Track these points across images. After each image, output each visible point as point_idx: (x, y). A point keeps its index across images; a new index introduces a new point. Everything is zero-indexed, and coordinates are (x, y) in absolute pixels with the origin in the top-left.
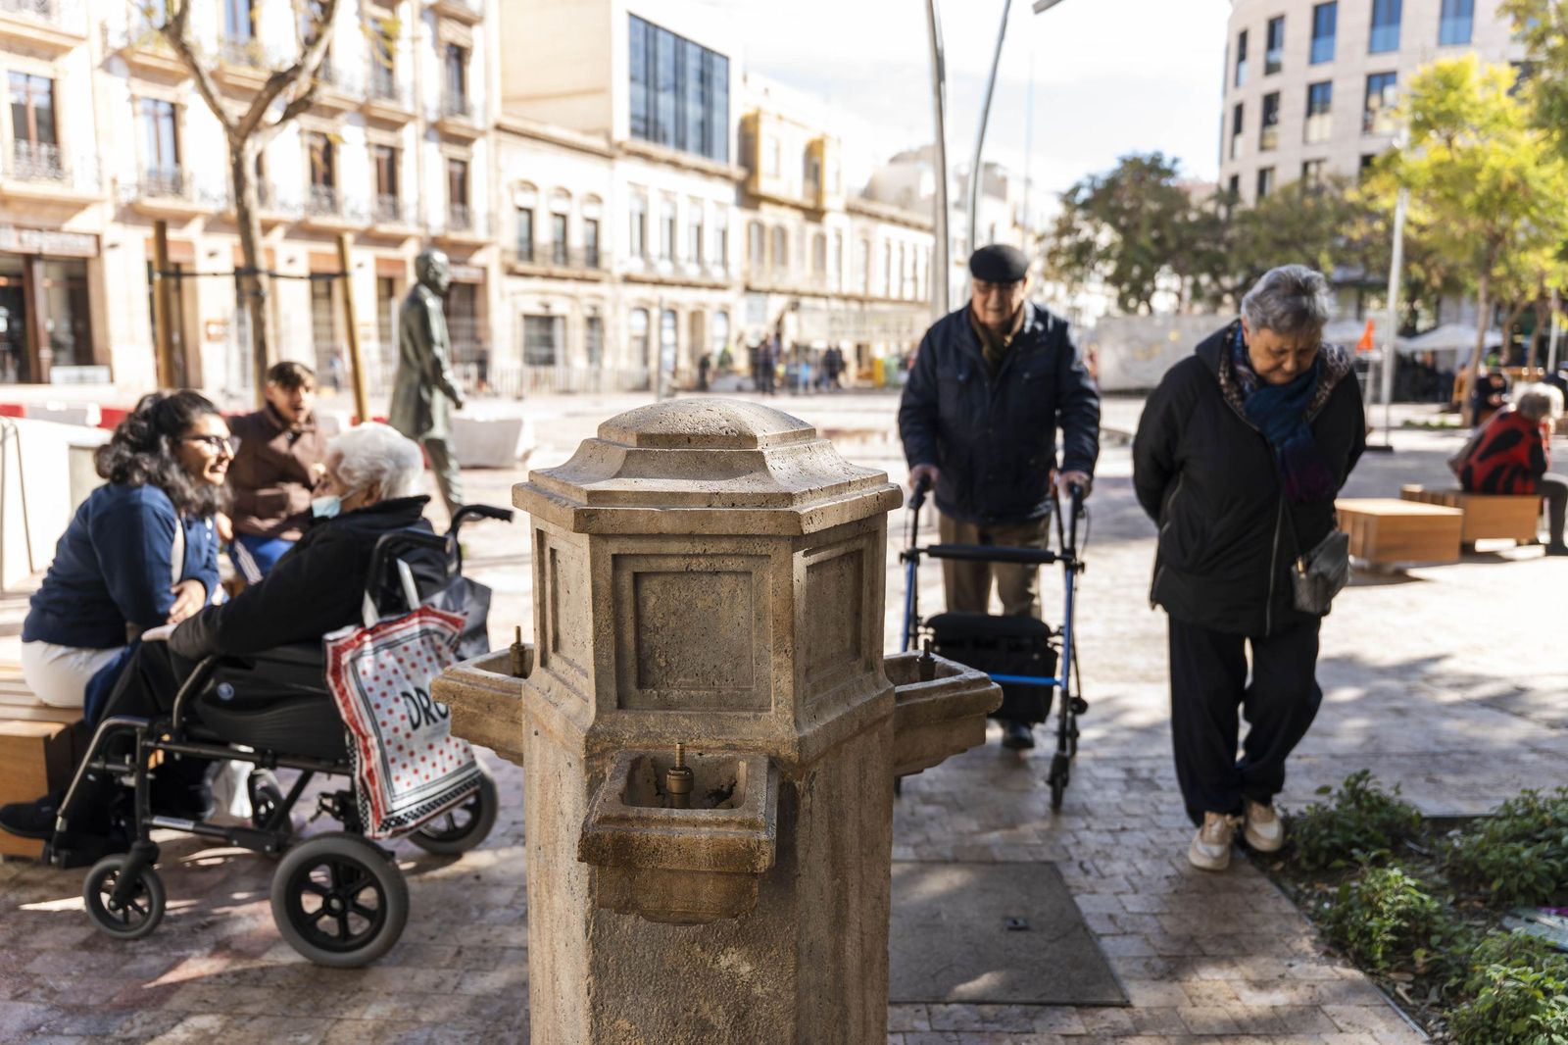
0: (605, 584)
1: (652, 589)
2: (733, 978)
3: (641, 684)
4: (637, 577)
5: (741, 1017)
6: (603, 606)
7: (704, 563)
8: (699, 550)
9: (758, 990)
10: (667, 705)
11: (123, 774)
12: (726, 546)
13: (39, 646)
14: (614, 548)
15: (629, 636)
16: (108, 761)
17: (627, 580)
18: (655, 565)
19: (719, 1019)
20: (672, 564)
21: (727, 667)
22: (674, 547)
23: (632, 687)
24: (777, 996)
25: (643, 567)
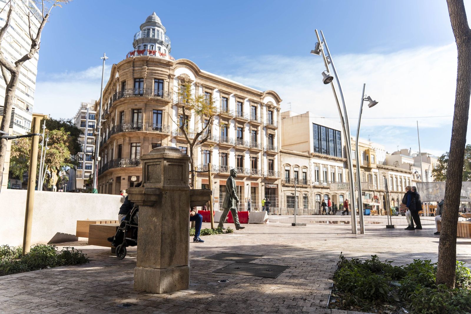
0: (144, 166)
1: (150, 167)
2: (155, 221)
3: (148, 180)
4: (148, 166)
5: (155, 228)
9: (157, 224)
10: (150, 182)
11: (123, 230)
12: (157, 160)
13: (120, 215)
14: (145, 161)
15: (146, 173)
16: (122, 228)
17: (146, 166)
19: (153, 228)
20: (151, 164)
21: (157, 177)
22: (151, 161)
24: (159, 225)
25: (148, 164)
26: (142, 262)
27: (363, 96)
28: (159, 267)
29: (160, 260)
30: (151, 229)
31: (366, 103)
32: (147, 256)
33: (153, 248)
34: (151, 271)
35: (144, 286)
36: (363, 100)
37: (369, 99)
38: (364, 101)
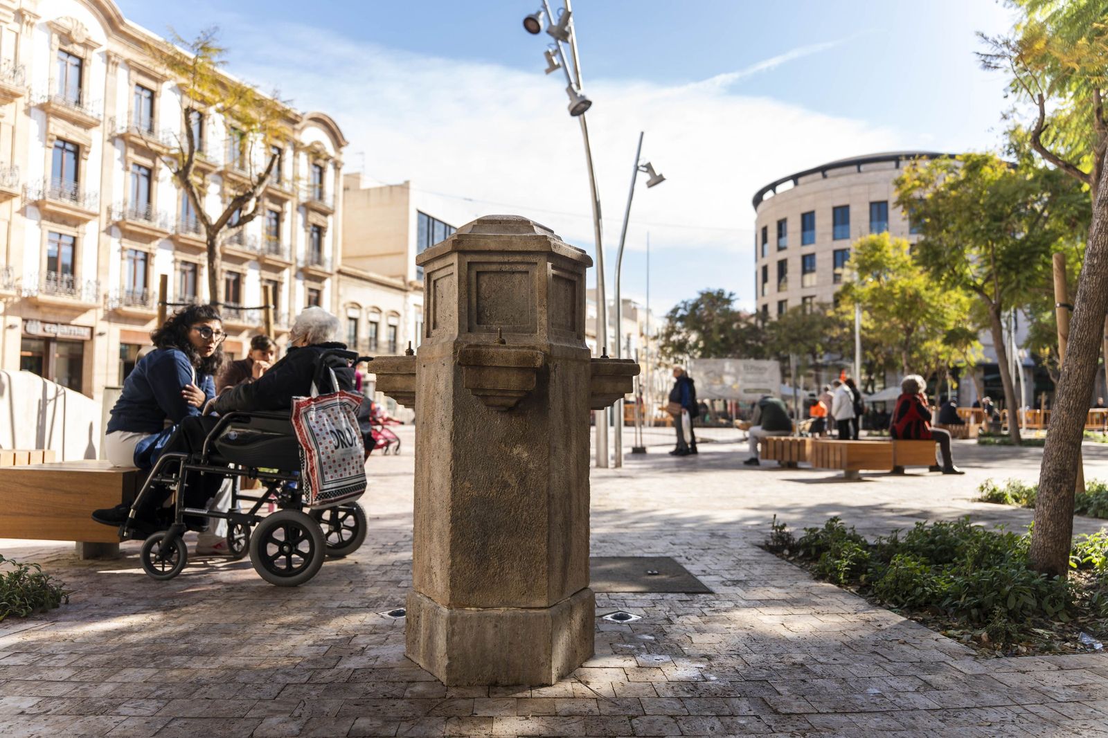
0: (464, 275)
1: (484, 280)
2: (520, 459)
3: (479, 322)
4: (478, 273)
5: (522, 480)
6: (463, 285)
7: (507, 268)
8: (506, 260)
9: (531, 466)
10: (487, 331)
12: (518, 258)
14: (469, 259)
15: (474, 300)
16: (163, 476)
17: (473, 275)
18: (487, 268)
19: (513, 482)
20: (494, 268)
21: (517, 316)
22: (495, 258)
23: (475, 323)
24: (540, 469)
25: (481, 268)
26: (472, 591)
27: (638, 160)
28: (544, 604)
29: (545, 582)
30: (506, 485)
31: (644, 177)
32: (491, 571)
33: (518, 545)
34: (514, 618)
35: (490, 667)
36: (637, 169)
37: (649, 167)
38: (639, 173)
